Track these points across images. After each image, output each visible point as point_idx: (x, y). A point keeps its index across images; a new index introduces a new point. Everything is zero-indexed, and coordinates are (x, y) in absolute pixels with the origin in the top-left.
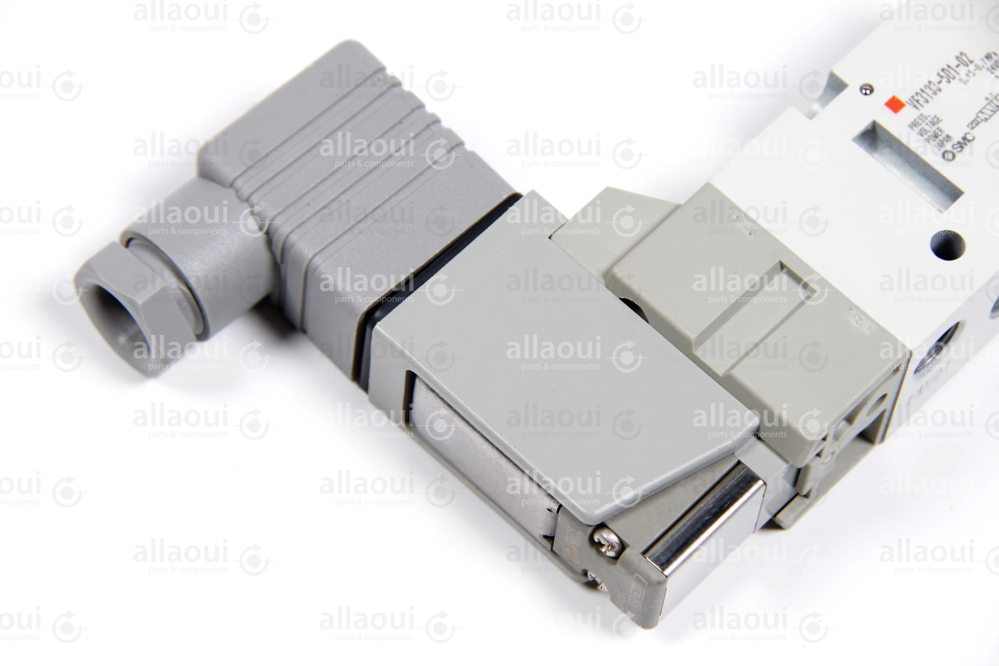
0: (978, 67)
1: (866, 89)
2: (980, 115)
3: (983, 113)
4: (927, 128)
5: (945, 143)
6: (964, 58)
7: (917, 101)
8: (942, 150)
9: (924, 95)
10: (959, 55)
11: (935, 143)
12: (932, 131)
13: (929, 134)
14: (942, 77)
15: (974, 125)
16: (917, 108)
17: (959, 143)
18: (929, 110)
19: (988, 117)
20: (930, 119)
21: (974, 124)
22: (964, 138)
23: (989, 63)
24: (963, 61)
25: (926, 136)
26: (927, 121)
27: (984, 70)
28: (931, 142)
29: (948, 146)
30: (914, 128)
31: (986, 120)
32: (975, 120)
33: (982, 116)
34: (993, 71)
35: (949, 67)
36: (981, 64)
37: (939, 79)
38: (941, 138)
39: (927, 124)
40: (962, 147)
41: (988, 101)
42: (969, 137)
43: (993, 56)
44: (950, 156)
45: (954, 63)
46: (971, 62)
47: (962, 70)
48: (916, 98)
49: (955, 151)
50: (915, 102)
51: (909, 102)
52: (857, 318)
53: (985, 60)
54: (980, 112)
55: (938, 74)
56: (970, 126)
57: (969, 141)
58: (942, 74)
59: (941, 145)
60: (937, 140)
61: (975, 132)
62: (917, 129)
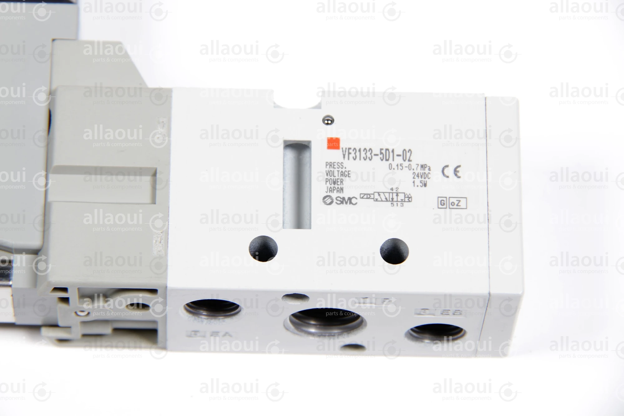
0: (409, 167)
1: (328, 120)
2: (376, 195)
3: (379, 195)
4: (336, 174)
5: (335, 191)
6: (408, 154)
7: (349, 153)
8: (328, 194)
9: (358, 154)
10: (407, 150)
11: (329, 186)
12: (337, 177)
13: (332, 177)
14: (381, 153)
15: (365, 197)
16: (344, 157)
17: (344, 198)
18: (350, 165)
19: (379, 199)
20: (344, 170)
21: (368, 196)
22: (350, 199)
23: (419, 171)
24: (406, 154)
25: (329, 177)
26: (340, 170)
27: (412, 171)
28: (328, 183)
29: (334, 195)
30: (328, 166)
31: (377, 200)
32: (369, 194)
33: (376, 196)
34: (416, 177)
35: (393, 151)
36: (414, 166)
37: (378, 153)
38: (336, 186)
39: (338, 171)
40: (342, 203)
41: (391, 191)
42: (354, 201)
43: (427, 169)
44: (329, 201)
45: (399, 151)
46: (409, 160)
47: (399, 160)
48: (351, 151)
49: (335, 201)
50: (347, 153)
51: (344, 150)
52: (159, 239)
53: (420, 167)
54: (378, 193)
55: (381, 149)
56: (362, 196)
57: (351, 203)
58: (384, 151)
59: (331, 190)
60: (333, 186)
61: (359, 201)
62: (328, 169)
